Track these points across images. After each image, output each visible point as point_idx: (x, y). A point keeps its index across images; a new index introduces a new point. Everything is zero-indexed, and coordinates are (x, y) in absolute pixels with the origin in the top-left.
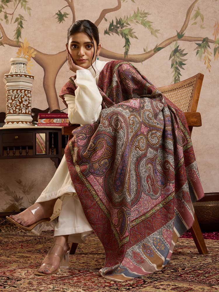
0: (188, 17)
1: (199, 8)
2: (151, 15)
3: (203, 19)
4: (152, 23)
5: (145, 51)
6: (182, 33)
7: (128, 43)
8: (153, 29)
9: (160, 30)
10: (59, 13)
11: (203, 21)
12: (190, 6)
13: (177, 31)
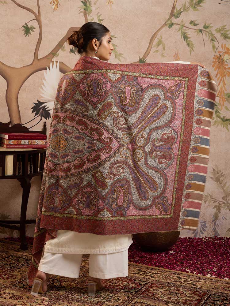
0: (151, 44)
1: (162, 37)
3: (164, 48)
6: (144, 59)
8: (117, 53)
9: (123, 54)
10: (25, 26)
11: (164, 50)
12: (154, 34)
13: (139, 57)
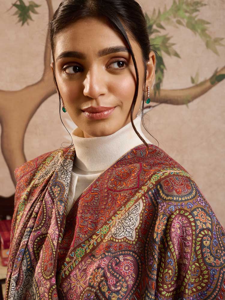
2: (207, 7)
4: (208, 23)
5: (193, 81)
7: (162, 66)
9: (223, 39)
10: (18, 3)
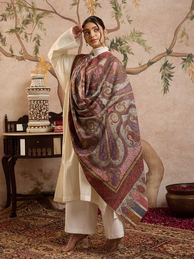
0: (176, 36)
1: (185, 28)
2: (145, 34)
3: (188, 38)
4: (145, 41)
5: (140, 65)
6: (170, 50)
7: (126, 58)
8: (146, 46)
9: (152, 47)
11: (188, 40)
12: (177, 27)
13: (166, 48)
